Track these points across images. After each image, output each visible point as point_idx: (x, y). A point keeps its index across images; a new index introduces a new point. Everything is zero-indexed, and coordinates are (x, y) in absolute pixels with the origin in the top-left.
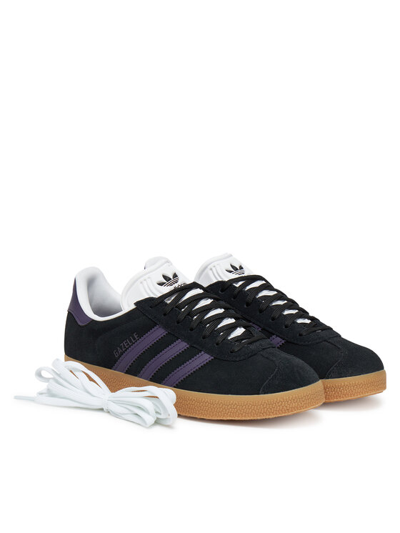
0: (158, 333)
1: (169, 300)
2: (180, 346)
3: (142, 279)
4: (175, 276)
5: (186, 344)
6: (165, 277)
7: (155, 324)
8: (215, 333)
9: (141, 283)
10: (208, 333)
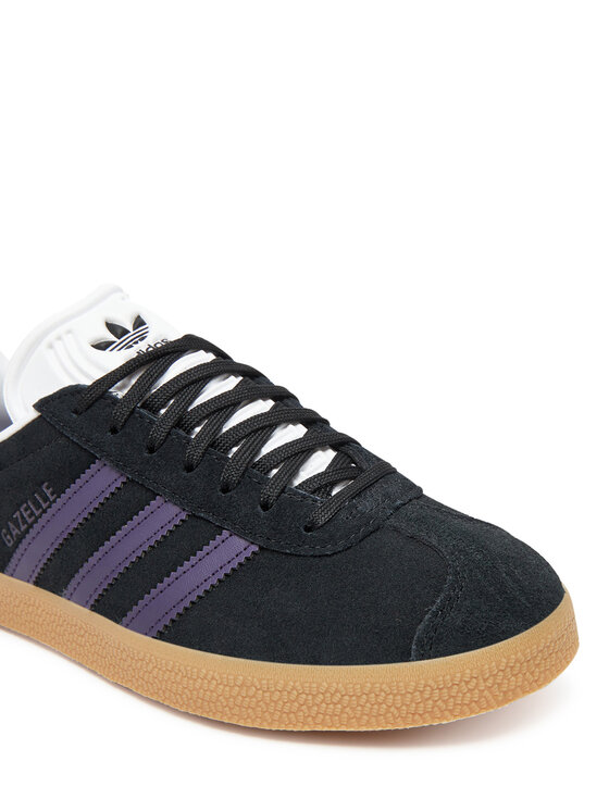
0: (101, 481)
1: (120, 389)
2: (161, 517)
3: (51, 337)
4: (139, 322)
5: (176, 509)
6: (111, 327)
7: (93, 459)
8: (254, 470)
9: (51, 346)
10: (233, 475)
